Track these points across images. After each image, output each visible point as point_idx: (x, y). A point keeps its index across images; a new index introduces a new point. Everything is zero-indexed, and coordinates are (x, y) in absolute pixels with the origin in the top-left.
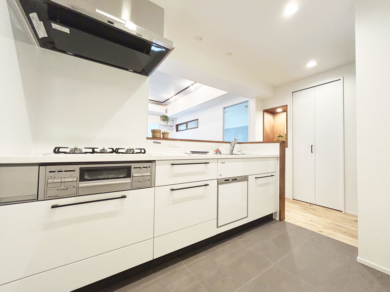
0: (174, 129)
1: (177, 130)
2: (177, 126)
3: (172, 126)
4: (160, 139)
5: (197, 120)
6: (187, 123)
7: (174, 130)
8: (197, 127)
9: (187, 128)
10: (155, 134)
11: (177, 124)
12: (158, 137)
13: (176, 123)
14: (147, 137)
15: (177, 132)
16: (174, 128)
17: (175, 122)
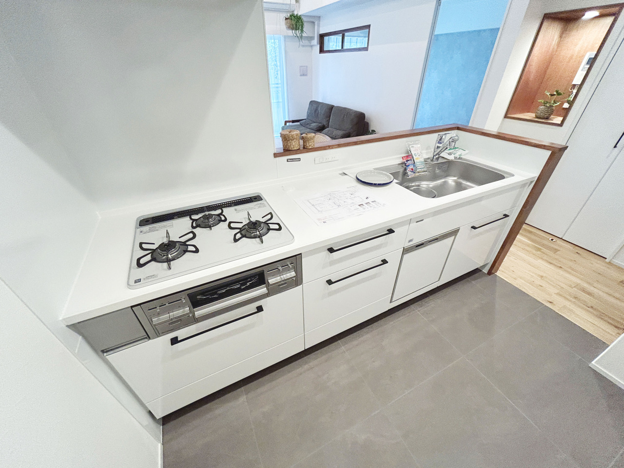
0: (314, 45)
1: (322, 51)
2: (322, 37)
3: (311, 38)
4: (298, 151)
5: (368, 27)
6: (343, 33)
7: (314, 48)
8: (366, 49)
9: (342, 48)
10: (289, 144)
11: (321, 32)
12: (295, 149)
13: (318, 31)
14: (275, 154)
15: (323, 55)
16: (316, 42)
17: (316, 27)
